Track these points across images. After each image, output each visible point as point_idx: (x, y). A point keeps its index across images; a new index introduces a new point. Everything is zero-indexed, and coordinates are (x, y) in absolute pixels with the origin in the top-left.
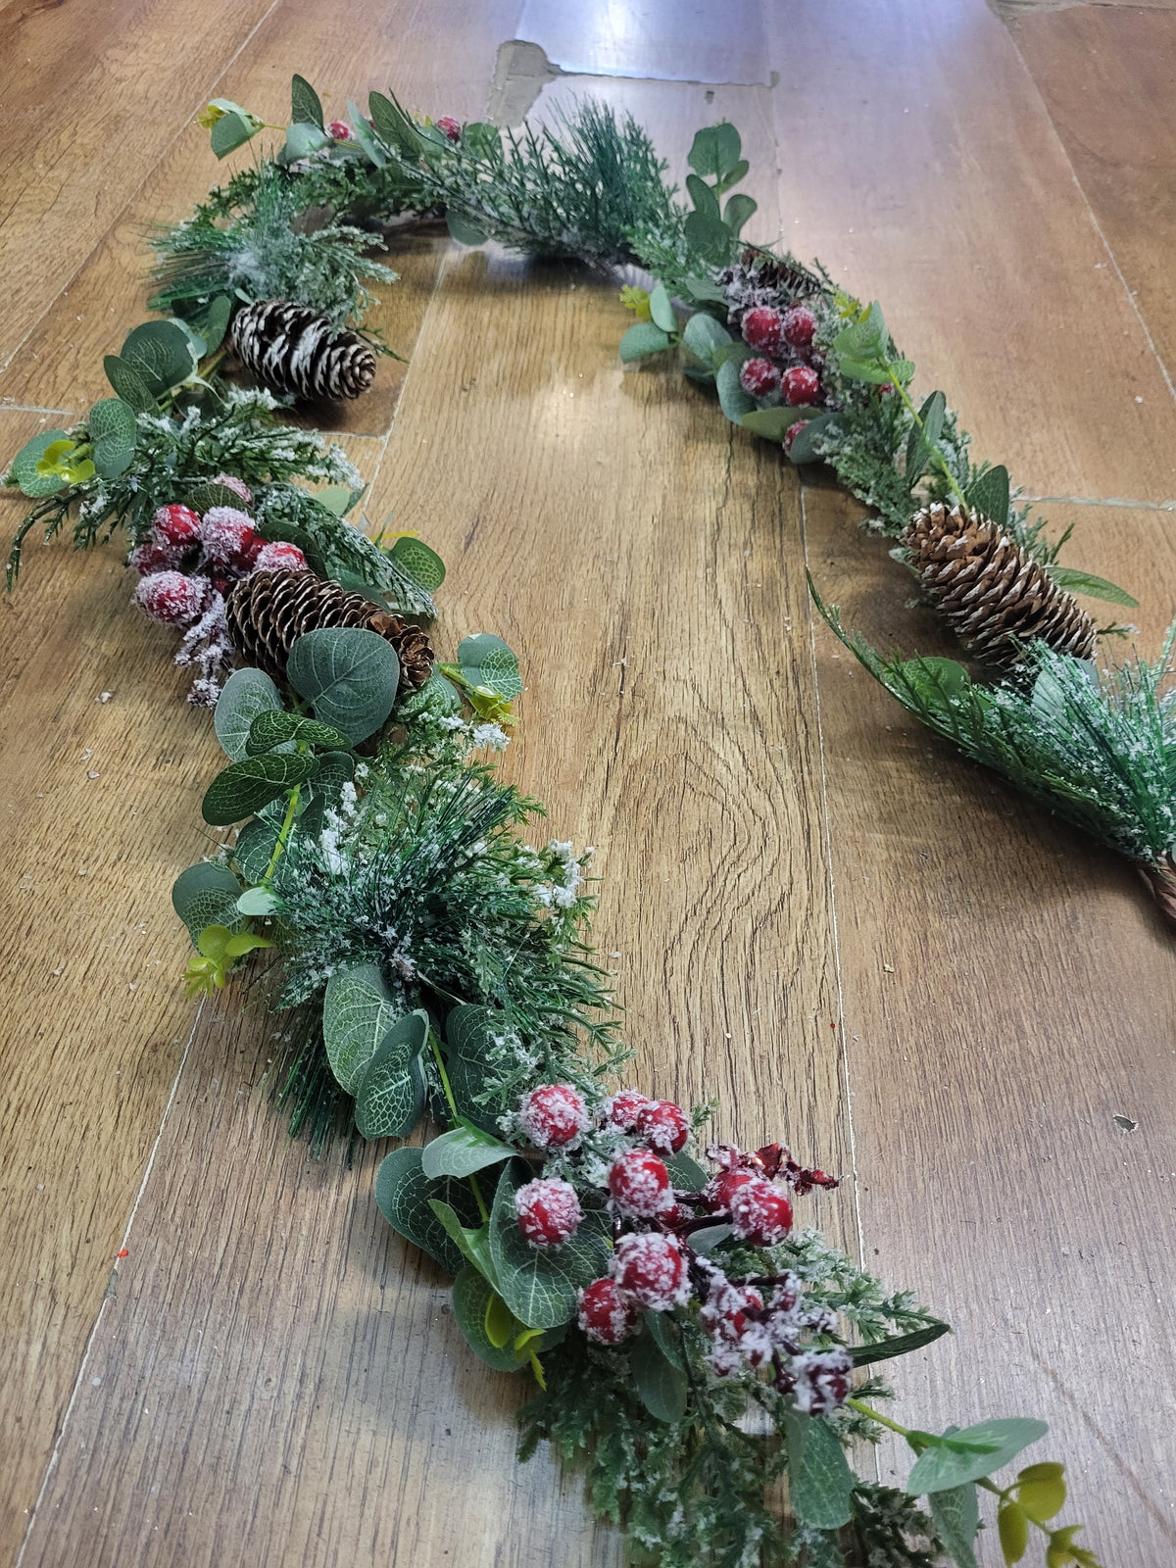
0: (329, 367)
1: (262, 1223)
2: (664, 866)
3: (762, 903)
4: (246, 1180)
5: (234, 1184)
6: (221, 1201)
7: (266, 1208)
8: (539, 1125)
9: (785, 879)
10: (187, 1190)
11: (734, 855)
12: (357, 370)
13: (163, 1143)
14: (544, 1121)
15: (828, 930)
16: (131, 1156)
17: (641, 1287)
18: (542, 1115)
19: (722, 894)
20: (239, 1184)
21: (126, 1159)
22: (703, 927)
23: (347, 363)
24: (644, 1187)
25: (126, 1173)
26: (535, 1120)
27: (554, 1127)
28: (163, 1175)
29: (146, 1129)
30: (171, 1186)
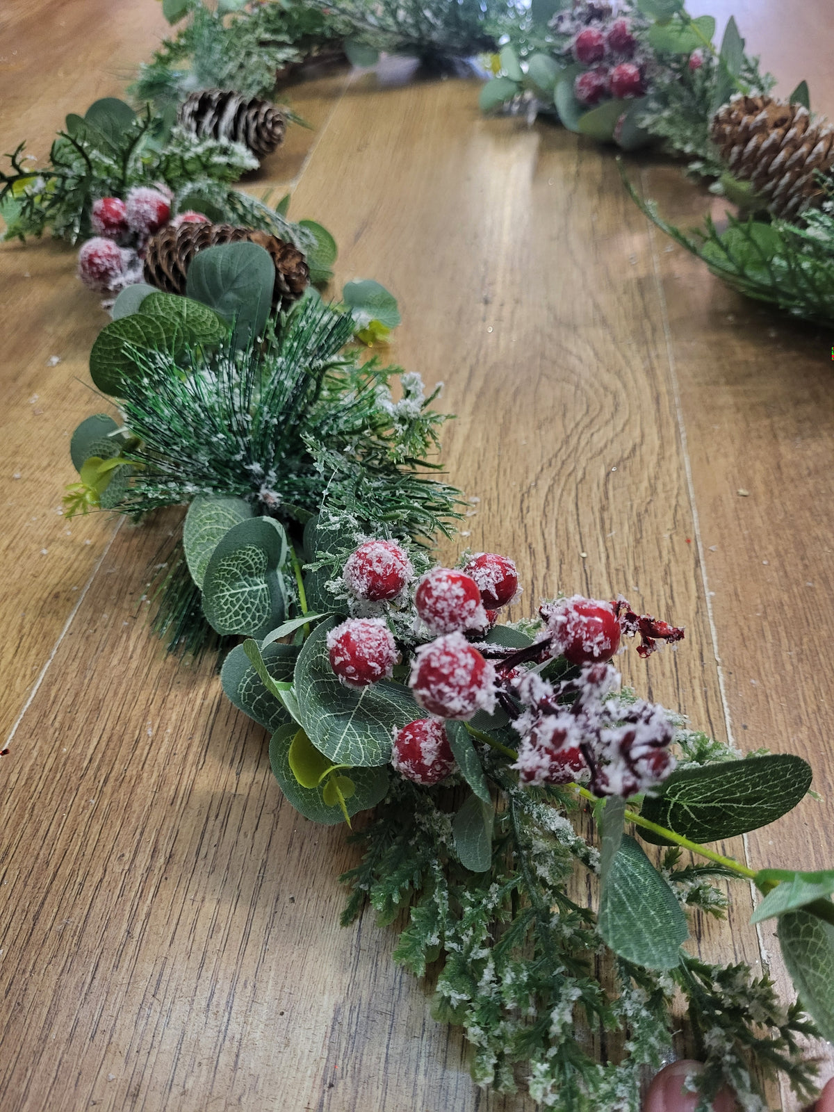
0: (247, 125)
1: (132, 724)
2: (522, 434)
3: (614, 452)
4: (122, 691)
5: (111, 694)
6: (97, 708)
7: (137, 712)
8: (357, 572)
9: (637, 433)
10: (69, 700)
11: (587, 420)
12: (270, 126)
13: (53, 666)
14: (361, 568)
15: (680, 468)
16: (24, 676)
17: (436, 683)
18: (360, 562)
19: (576, 449)
20: (116, 694)
21: (19, 678)
22: (558, 474)
23: (261, 120)
24: (448, 595)
25: (18, 690)
26: (354, 568)
27: (371, 573)
28: (49, 690)
29: (40, 656)
30: (56, 697)
